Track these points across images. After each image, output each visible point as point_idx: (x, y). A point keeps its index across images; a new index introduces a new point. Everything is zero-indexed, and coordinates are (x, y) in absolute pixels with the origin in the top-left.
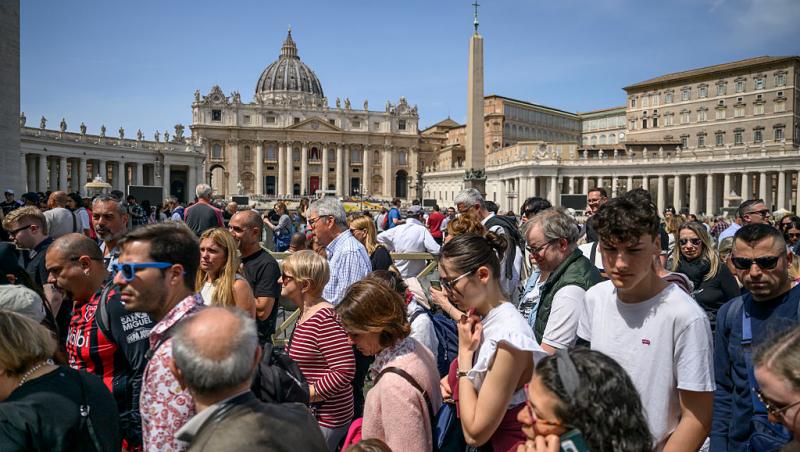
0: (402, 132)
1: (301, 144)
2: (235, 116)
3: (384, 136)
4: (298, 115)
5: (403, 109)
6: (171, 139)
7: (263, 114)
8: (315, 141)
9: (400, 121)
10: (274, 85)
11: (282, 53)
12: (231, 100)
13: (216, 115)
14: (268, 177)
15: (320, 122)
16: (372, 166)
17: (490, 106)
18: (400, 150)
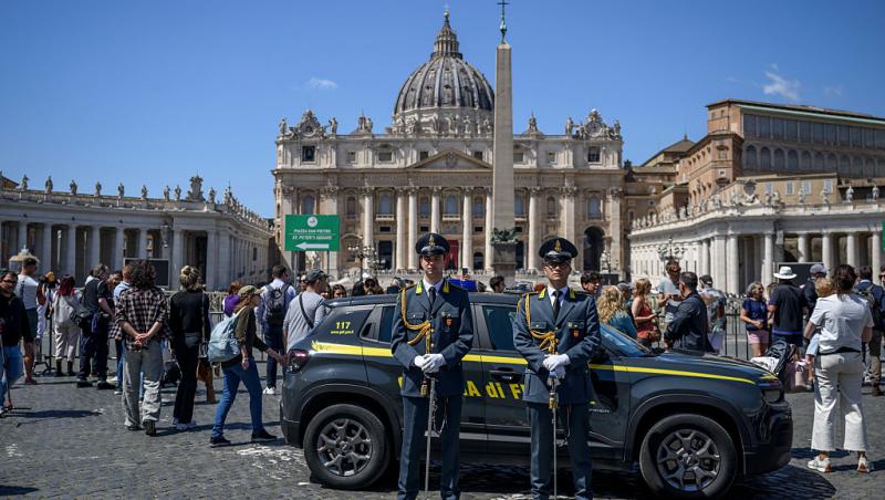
0: (594, 167)
1: (431, 192)
2: (334, 154)
3: (563, 174)
4: (425, 146)
5: (595, 129)
6: (184, 196)
7: (373, 149)
8: (453, 185)
9: (591, 148)
10: (419, 100)
11: (436, 49)
12: (329, 131)
13: (308, 153)
14: (381, 243)
15: (458, 156)
16: (543, 222)
17: (722, 117)
18: (591, 195)
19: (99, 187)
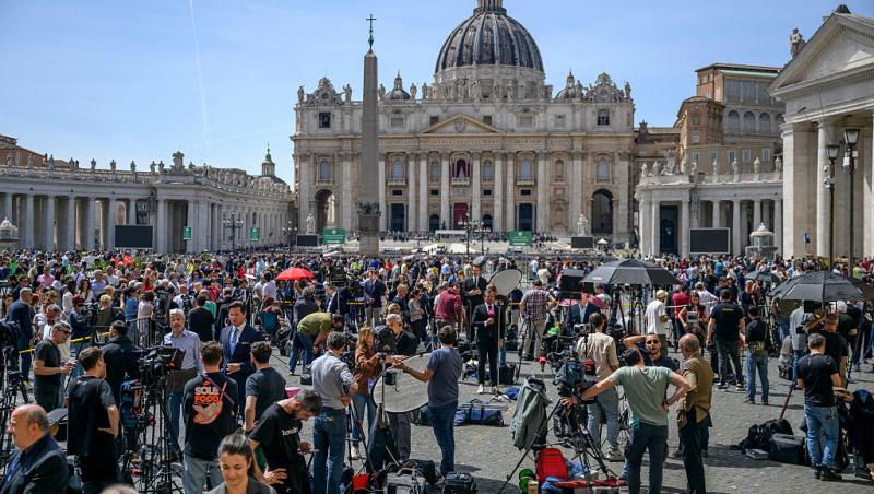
1: (441, 156)
2: (348, 119)
3: (571, 137)
4: (435, 112)
5: (604, 91)
7: (385, 115)
8: (462, 149)
9: (601, 111)
10: (459, 58)
13: (325, 120)
14: (394, 206)
15: (467, 121)
16: (551, 185)
17: (709, 82)
18: (600, 158)
19: (93, 163)
